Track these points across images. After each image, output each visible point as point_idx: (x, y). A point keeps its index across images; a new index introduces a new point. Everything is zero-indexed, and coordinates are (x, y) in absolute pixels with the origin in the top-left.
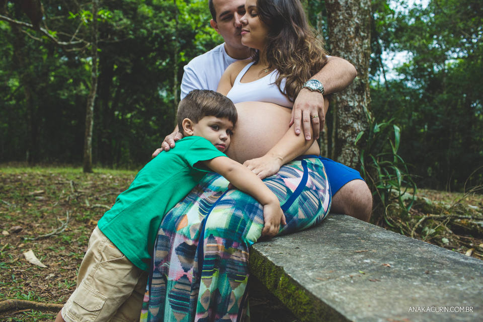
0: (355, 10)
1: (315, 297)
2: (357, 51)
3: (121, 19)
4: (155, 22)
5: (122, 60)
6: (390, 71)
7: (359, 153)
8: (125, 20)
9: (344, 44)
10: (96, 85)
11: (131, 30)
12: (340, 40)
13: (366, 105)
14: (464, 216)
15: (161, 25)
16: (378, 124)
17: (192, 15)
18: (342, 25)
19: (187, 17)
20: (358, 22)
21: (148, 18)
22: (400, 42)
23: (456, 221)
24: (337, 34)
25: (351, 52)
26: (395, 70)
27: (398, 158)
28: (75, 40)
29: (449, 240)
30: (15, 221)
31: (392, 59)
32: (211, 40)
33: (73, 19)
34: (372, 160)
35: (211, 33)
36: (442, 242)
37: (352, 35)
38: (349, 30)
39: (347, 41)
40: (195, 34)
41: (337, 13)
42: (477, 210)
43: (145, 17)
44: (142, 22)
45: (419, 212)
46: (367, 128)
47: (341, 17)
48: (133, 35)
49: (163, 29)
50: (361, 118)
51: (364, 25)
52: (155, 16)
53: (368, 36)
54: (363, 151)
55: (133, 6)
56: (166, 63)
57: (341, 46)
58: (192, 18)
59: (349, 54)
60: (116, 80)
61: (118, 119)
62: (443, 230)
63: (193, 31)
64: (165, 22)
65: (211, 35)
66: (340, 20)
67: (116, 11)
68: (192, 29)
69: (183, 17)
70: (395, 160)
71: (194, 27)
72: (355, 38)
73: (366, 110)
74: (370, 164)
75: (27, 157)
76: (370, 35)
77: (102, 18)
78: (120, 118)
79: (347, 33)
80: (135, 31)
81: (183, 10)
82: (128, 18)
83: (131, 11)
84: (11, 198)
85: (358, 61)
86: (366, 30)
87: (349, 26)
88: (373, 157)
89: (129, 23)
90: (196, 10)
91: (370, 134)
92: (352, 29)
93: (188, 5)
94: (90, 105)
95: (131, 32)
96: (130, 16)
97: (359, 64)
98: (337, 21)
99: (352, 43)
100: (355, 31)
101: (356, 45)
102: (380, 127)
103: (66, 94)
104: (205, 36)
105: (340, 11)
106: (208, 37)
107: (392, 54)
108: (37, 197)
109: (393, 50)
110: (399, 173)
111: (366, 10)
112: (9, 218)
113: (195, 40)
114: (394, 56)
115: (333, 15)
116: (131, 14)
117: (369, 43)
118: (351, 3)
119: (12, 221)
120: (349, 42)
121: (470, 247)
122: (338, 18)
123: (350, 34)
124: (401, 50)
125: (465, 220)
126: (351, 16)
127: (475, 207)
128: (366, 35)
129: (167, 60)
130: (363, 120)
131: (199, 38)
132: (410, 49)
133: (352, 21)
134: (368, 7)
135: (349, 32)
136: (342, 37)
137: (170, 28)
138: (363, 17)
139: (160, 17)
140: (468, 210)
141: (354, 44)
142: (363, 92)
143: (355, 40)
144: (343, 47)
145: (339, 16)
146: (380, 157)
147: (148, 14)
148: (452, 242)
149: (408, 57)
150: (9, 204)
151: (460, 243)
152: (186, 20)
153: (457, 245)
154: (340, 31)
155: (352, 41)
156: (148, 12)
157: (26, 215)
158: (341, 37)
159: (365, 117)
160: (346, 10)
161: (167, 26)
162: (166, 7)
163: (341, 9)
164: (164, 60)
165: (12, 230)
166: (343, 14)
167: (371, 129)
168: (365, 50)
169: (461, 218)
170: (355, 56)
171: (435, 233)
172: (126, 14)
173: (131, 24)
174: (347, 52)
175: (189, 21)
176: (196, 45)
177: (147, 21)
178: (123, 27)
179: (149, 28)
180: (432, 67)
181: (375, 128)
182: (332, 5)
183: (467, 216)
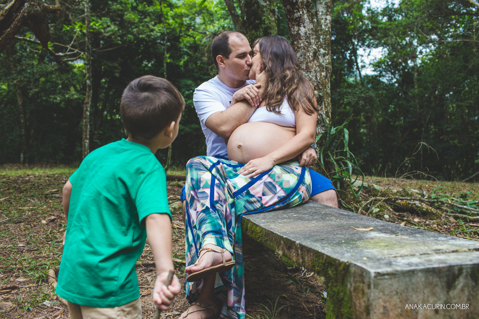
0: (313, 39)
1: (263, 228)
2: (315, 71)
3: (109, 26)
4: (141, 28)
5: (111, 65)
6: (367, 66)
7: (320, 151)
8: (113, 27)
9: (305, 65)
10: (91, 91)
11: (119, 36)
12: (302, 62)
13: (325, 112)
14: (404, 198)
15: (146, 30)
16: (334, 128)
17: (176, 20)
18: (303, 51)
19: (171, 21)
20: (315, 48)
21: (133, 24)
22: (374, 39)
23: (397, 201)
24: (299, 58)
25: (310, 72)
26: (372, 66)
27: (351, 155)
28: (70, 51)
29: (389, 216)
30: (46, 213)
31: (369, 55)
32: (195, 42)
33: (68, 31)
34: (329, 156)
35: (195, 36)
36: (384, 218)
37: (311, 59)
38: (309, 55)
39: (307, 63)
40: (180, 37)
41: (298, 42)
42: (417, 193)
43: (132, 23)
44: (128, 28)
45: (369, 196)
46: (326, 130)
47: (302, 45)
48: (121, 41)
49: (149, 33)
50: (321, 123)
51: (325, 44)
52: (141, 21)
53: (328, 53)
54: (323, 149)
55: (120, 13)
56: (152, 64)
57: (303, 67)
58: (176, 22)
59: (309, 73)
60: (105, 83)
61: (107, 119)
62: (385, 209)
63: (177, 35)
64: (151, 26)
65: (194, 38)
66: (301, 47)
67: (103, 18)
68: (177, 33)
69: (167, 21)
70: (348, 156)
71: (178, 31)
72: (313, 61)
73: (324, 116)
74: (328, 159)
75: (22, 159)
76: (330, 52)
77: (93, 29)
78: (109, 118)
79: (307, 57)
80: (122, 36)
81: (167, 15)
82: (115, 24)
83: (118, 18)
84: (32, 196)
85: (316, 78)
86: (327, 48)
87: (308, 51)
88: (330, 154)
89: (116, 29)
90: (180, 14)
91: (328, 135)
92: (311, 54)
93: (171, 10)
94: (87, 110)
95: (119, 38)
96: (117, 23)
97: (317, 81)
98: (298, 48)
99: (311, 64)
100: (314, 55)
101: (314, 66)
102: (336, 130)
103: (59, 99)
104: (188, 39)
105: (301, 40)
106: (192, 39)
107: (368, 50)
108: (53, 195)
109: (368, 46)
110: (350, 165)
111: (327, 31)
112: (41, 212)
113: (180, 43)
114: (370, 52)
115: (295, 43)
116: (118, 21)
117: (330, 58)
118: (309, 34)
119: (44, 213)
120: (309, 64)
121: (403, 221)
122: (300, 46)
123: (309, 58)
124: (377, 46)
125: (405, 201)
126: (310, 43)
127: (416, 191)
128: (327, 52)
129: (153, 62)
130: (322, 125)
131: (183, 41)
132: (385, 45)
133: (310, 48)
134: (329, 28)
135: (308, 56)
136: (304, 60)
137: (155, 32)
138: (325, 37)
139: (146, 22)
140: (410, 193)
141: (313, 65)
142: (322, 103)
143: (314, 63)
144: (305, 68)
145: (300, 44)
146: (337, 153)
147: (135, 20)
148: (391, 217)
149: (383, 53)
150: (33, 201)
151: (397, 218)
152: (171, 24)
153: (395, 220)
154: (301, 56)
155: (311, 63)
156: (134, 18)
157: (53, 209)
158: (302, 60)
159: (324, 123)
160: (306, 39)
161: (152, 30)
162: (151, 12)
163: (302, 38)
164: (149, 62)
165: (49, 220)
166: (303, 42)
167: (328, 131)
168: (326, 64)
169: (401, 200)
170: (314, 74)
171: (379, 211)
172: (113, 20)
173: (119, 30)
174: (307, 72)
175: (173, 25)
176: (181, 48)
177: (133, 27)
178: (110, 33)
179: (135, 33)
180: (406, 62)
181: (332, 130)
182: (295, 35)
183: (406, 198)
